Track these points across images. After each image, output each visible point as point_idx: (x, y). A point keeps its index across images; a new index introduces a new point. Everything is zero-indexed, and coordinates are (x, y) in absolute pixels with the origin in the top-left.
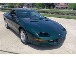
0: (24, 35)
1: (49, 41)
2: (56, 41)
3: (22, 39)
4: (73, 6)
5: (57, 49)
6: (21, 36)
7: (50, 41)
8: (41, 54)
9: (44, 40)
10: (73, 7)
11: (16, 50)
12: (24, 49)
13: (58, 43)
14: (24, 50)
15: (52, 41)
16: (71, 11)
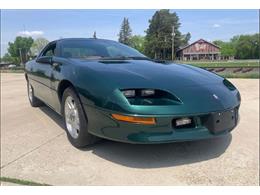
0: (75, 111)
1: (174, 121)
2: (203, 124)
3: (69, 127)
4: (231, 50)
5: (212, 161)
6: (68, 120)
7: (178, 123)
8: (141, 182)
9: (150, 119)
10: (233, 51)
11: (37, 170)
12: (71, 164)
13: (212, 133)
14: (69, 168)
15: (186, 121)
16: (229, 61)
